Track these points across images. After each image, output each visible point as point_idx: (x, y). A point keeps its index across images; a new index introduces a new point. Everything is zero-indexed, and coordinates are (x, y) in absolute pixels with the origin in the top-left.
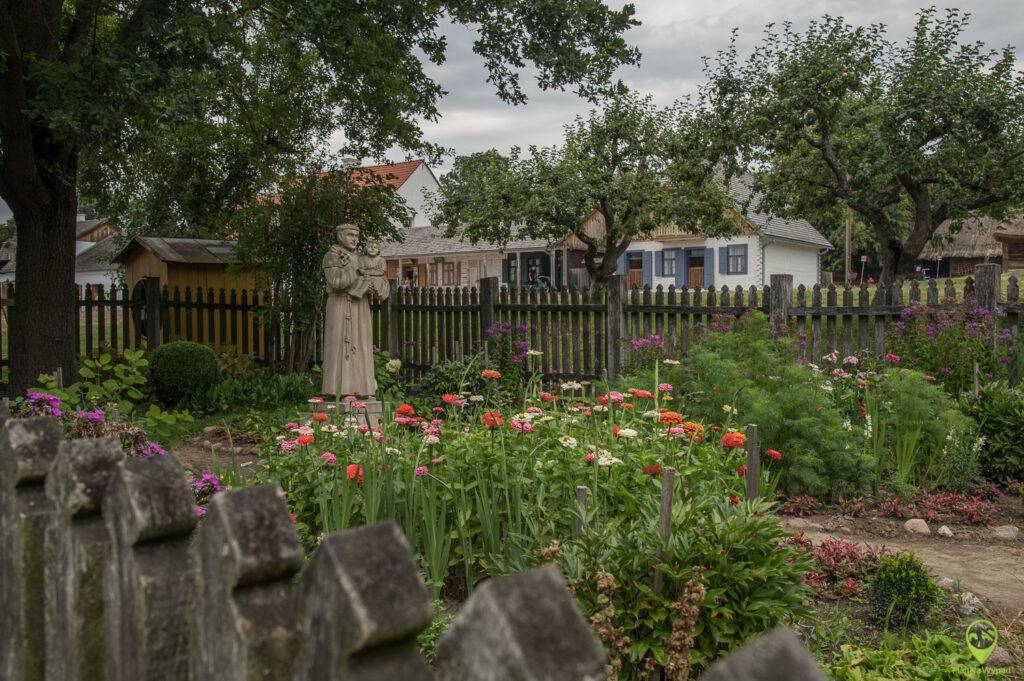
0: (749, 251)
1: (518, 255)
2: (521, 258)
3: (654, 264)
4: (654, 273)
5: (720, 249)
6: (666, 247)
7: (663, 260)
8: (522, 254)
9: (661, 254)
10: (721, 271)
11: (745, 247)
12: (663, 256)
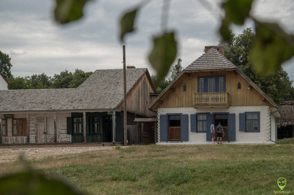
0: (261, 116)
1: (84, 114)
2: (86, 116)
3: (190, 124)
4: (190, 129)
5: (240, 114)
6: (199, 111)
7: (197, 120)
8: (87, 113)
9: (195, 117)
10: (241, 130)
11: (258, 113)
12: (197, 118)
